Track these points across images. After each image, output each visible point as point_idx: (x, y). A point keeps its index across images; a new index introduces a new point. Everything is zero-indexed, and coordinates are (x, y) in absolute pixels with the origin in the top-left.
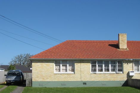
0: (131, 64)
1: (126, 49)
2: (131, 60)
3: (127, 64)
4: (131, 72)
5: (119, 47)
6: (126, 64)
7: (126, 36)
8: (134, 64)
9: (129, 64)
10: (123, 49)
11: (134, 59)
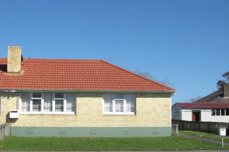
0: (14, 98)
1: (19, 72)
2: (13, 91)
3: (8, 98)
4: (12, 112)
5: (7, 70)
6: (6, 97)
7: (20, 50)
8: (22, 98)
9: (10, 98)
10: (14, 73)
11: (17, 90)
